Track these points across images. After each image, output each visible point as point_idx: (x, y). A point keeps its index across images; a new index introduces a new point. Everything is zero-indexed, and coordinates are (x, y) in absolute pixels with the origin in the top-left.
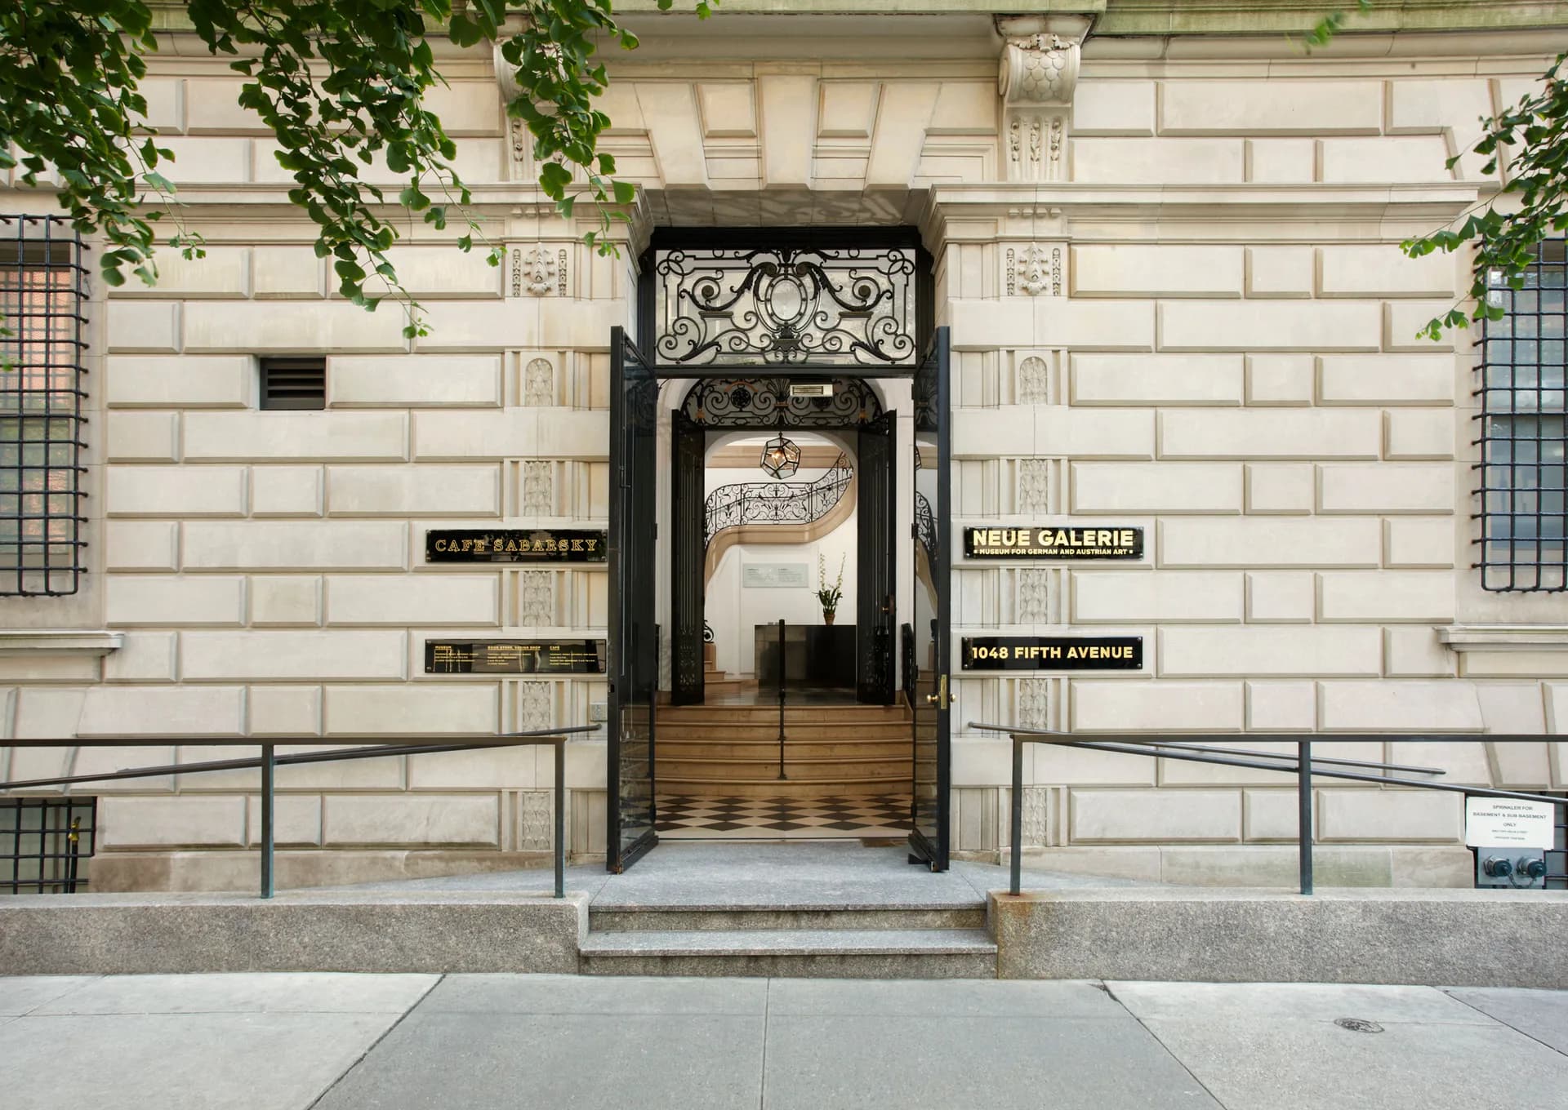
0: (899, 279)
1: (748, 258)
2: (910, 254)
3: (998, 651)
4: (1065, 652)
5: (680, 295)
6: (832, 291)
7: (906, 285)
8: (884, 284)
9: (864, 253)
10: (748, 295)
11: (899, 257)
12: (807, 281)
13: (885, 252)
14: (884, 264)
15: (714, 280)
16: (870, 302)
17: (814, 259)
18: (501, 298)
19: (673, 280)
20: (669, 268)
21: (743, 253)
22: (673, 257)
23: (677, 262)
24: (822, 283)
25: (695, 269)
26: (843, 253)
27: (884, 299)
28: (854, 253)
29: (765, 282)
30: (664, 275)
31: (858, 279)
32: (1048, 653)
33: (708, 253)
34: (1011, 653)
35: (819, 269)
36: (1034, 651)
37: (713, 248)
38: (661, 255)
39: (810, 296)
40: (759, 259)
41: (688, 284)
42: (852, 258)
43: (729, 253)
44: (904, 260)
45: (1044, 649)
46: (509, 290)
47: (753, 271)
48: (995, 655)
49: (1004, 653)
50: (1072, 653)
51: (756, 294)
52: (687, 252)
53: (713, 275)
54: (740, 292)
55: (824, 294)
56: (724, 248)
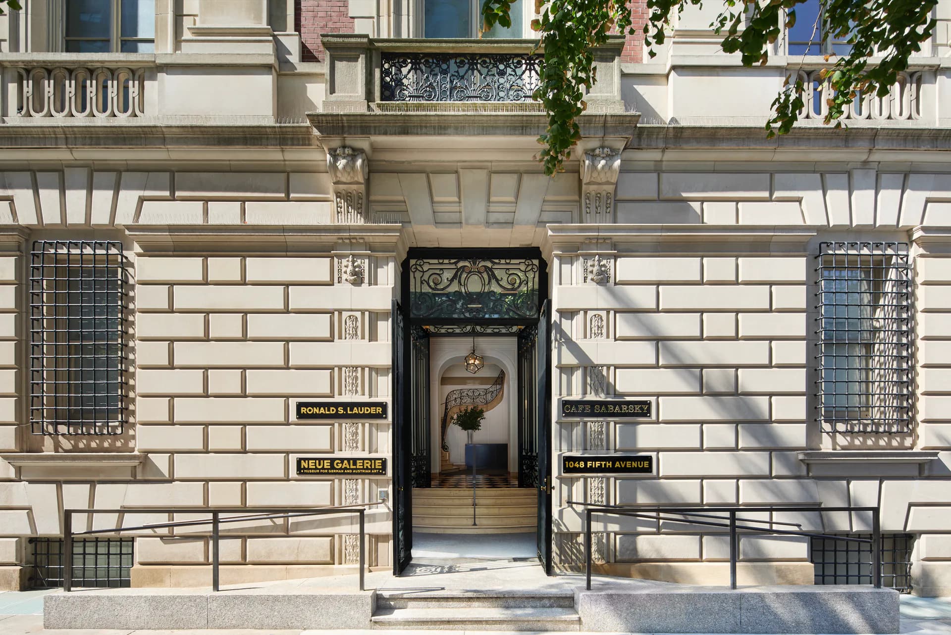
0: (531, 275)
1: (455, 263)
2: (536, 262)
3: (579, 464)
4: (614, 464)
5: (422, 283)
6: (497, 280)
7: (534, 277)
8: (523, 277)
9: (513, 261)
10: (456, 282)
11: (530, 263)
12: (485, 276)
13: (523, 261)
14: (523, 267)
15: (438, 274)
16: (516, 285)
17: (489, 264)
18: (333, 285)
19: (418, 275)
20: (416, 268)
21: (453, 261)
22: (418, 263)
23: (420, 266)
24: (492, 276)
25: (429, 269)
26: (503, 261)
27: (523, 285)
28: (508, 261)
29: (464, 275)
30: (414, 272)
31: (510, 275)
32: (605, 465)
33: (436, 261)
34: (586, 464)
35: (491, 269)
36: (598, 464)
37: (438, 258)
38: (413, 262)
39: (486, 283)
40: (461, 264)
41: (426, 277)
42: (507, 264)
43: (446, 261)
44: (533, 264)
45: (603, 463)
46: (336, 280)
47: (458, 270)
48: (578, 466)
49: (582, 464)
50: (617, 465)
51: (460, 282)
52: (425, 261)
53: (438, 272)
54: (452, 281)
55: (493, 281)
56: (444, 258)
